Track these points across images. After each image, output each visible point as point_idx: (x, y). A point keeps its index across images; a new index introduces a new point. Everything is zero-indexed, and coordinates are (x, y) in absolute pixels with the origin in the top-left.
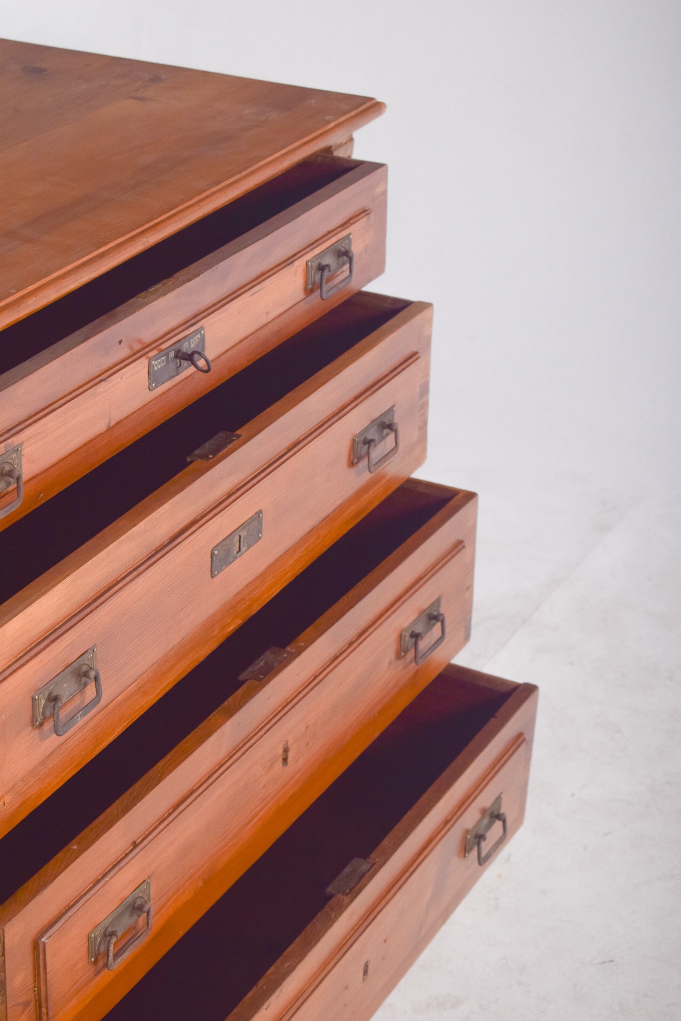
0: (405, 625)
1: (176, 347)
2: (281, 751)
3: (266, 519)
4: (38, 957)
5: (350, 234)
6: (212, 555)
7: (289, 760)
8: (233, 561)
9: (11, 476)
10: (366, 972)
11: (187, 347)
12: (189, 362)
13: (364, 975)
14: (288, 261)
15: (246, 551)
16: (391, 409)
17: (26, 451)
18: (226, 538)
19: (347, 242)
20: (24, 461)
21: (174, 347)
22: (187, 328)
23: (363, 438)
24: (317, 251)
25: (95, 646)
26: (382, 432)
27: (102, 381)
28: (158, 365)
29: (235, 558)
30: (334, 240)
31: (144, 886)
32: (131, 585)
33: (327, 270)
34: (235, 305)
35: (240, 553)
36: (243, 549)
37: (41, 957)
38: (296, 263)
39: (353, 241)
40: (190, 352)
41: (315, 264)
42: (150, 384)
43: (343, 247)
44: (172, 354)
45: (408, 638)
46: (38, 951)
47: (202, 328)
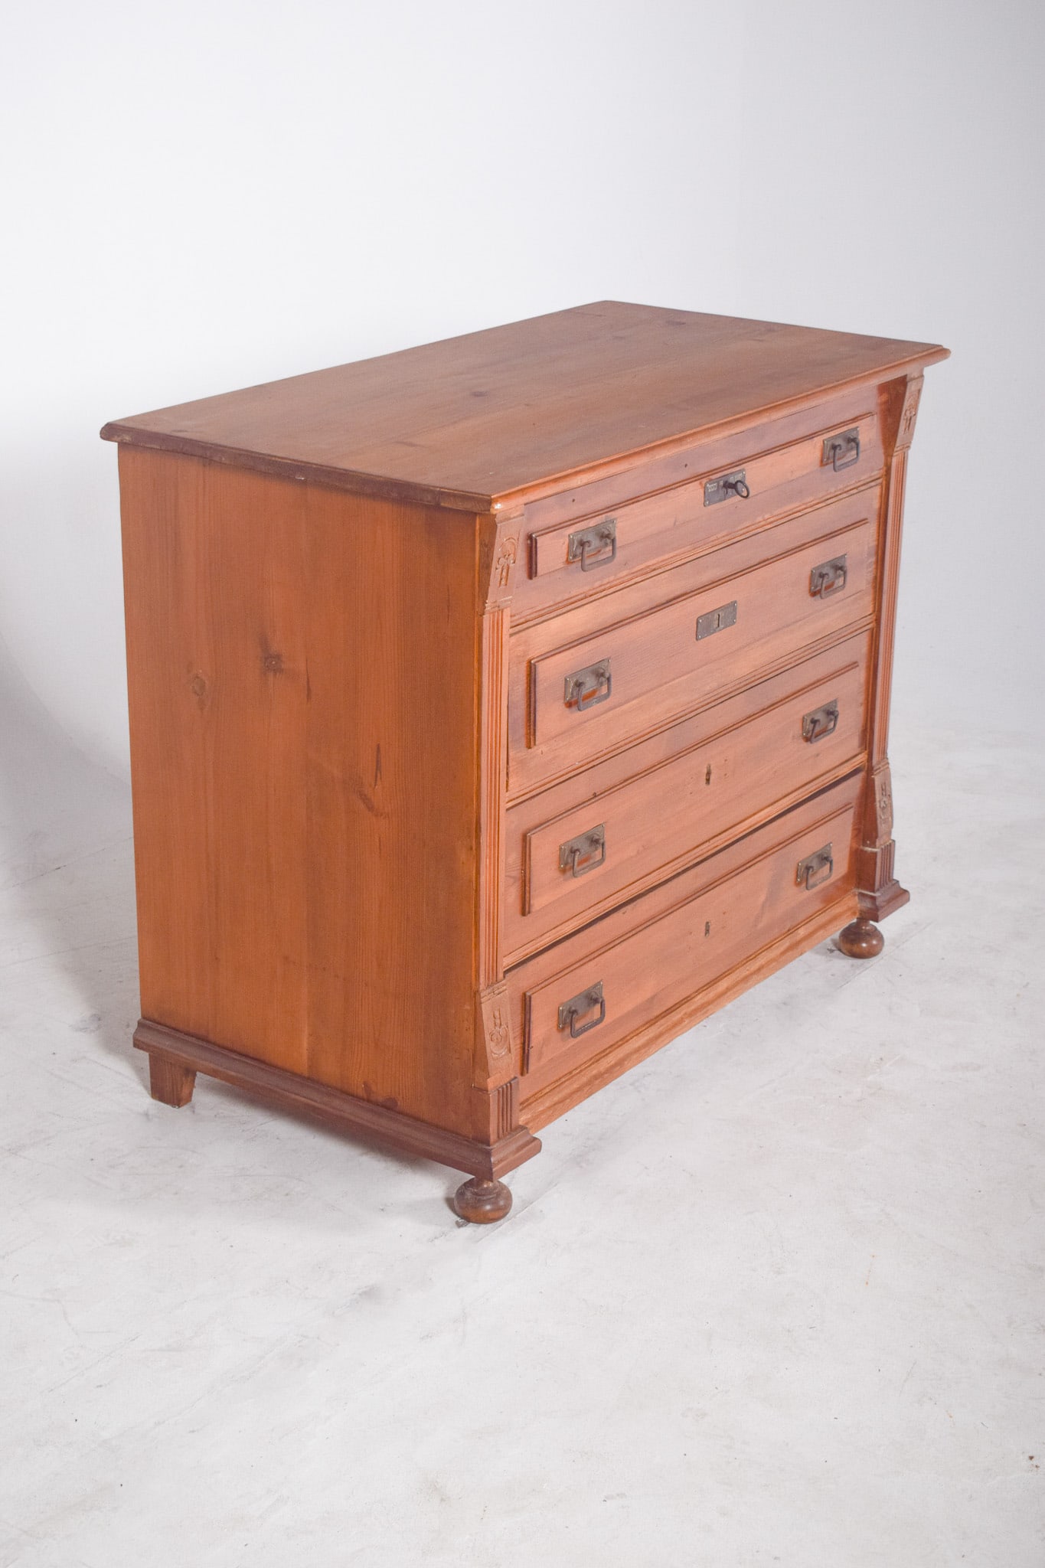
0: (807, 711)
1: (725, 479)
2: (705, 771)
3: (740, 609)
4: (526, 847)
5: (857, 427)
6: (698, 622)
7: (711, 781)
8: (713, 633)
9: (609, 538)
10: (707, 931)
11: (732, 480)
12: (734, 490)
13: (706, 934)
14: (810, 437)
15: (723, 628)
16: (843, 556)
17: (619, 524)
18: (708, 613)
19: (855, 432)
20: (617, 530)
21: (723, 478)
22: (733, 467)
23: (819, 571)
24: (832, 434)
25: (610, 658)
26: (836, 572)
27: (672, 489)
28: (711, 488)
29: (715, 631)
30: (845, 429)
31: (600, 829)
32: (634, 623)
33: (838, 448)
34: (768, 459)
35: (718, 629)
36: (721, 626)
37: (528, 846)
38: (815, 439)
39: (860, 432)
40: (734, 482)
41: (830, 443)
42: (705, 501)
43: (852, 435)
44: (722, 483)
45: (809, 721)
46: (526, 843)
47: (743, 470)
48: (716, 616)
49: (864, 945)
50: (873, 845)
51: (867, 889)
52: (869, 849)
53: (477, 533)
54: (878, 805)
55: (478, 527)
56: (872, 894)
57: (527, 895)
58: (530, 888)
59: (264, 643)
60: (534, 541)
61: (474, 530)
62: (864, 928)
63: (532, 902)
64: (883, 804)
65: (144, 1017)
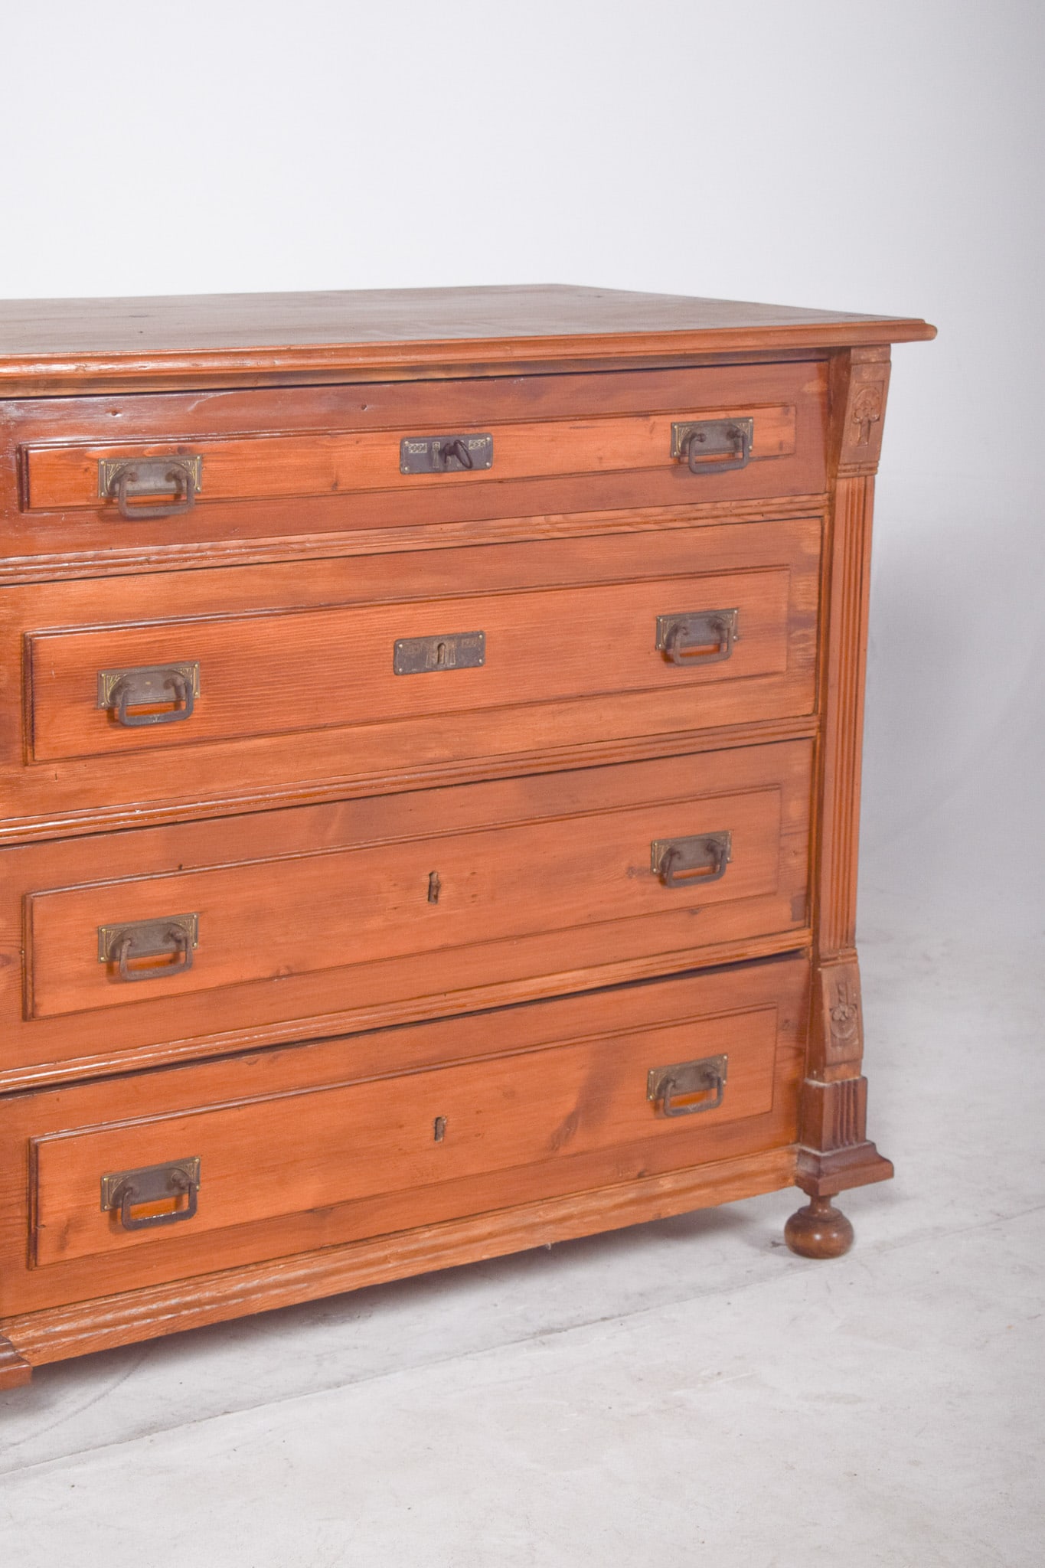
0: (659, 835)
1: (446, 440)
2: (427, 881)
3: (493, 646)
4: (26, 914)
5: (750, 418)
6: (396, 648)
7: (441, 899)
8: (431, 670)
10: (440, 1133)
13: (437, 1137)
14: (643, 414)
15: (455, 668)
16: (729, 611)
17: (209, 464)
18: (419, 639)
21: (443, 438)
22: (466, 427)
23: (676, 623)
24: (692, 418)
28: (417, 448)
29: (435, 669)
30: (722, 416)
31: (193, 920)
33: (697, 438)
35: (439, 668)
36: (449, 663)
38: (653, 418)
39: (755, 427)
41: (685, 430)
42: (402, 466)
43: (735, 427)
44: (438, 445)
45: (664, 852)
46: (26, 908)
47: (490, 435)
48: (436, 645)
49: (818, 1237)
50: (821, 1077)
51: (810, 1144)
52: (815, 1083)
54: (827, 1014)
56: (818, 1153)
57: (29, 988)
58: (33, 976)
60: (24, 455)
62: (820, 1210)
63: (37, 999)
64: (837, 1016)
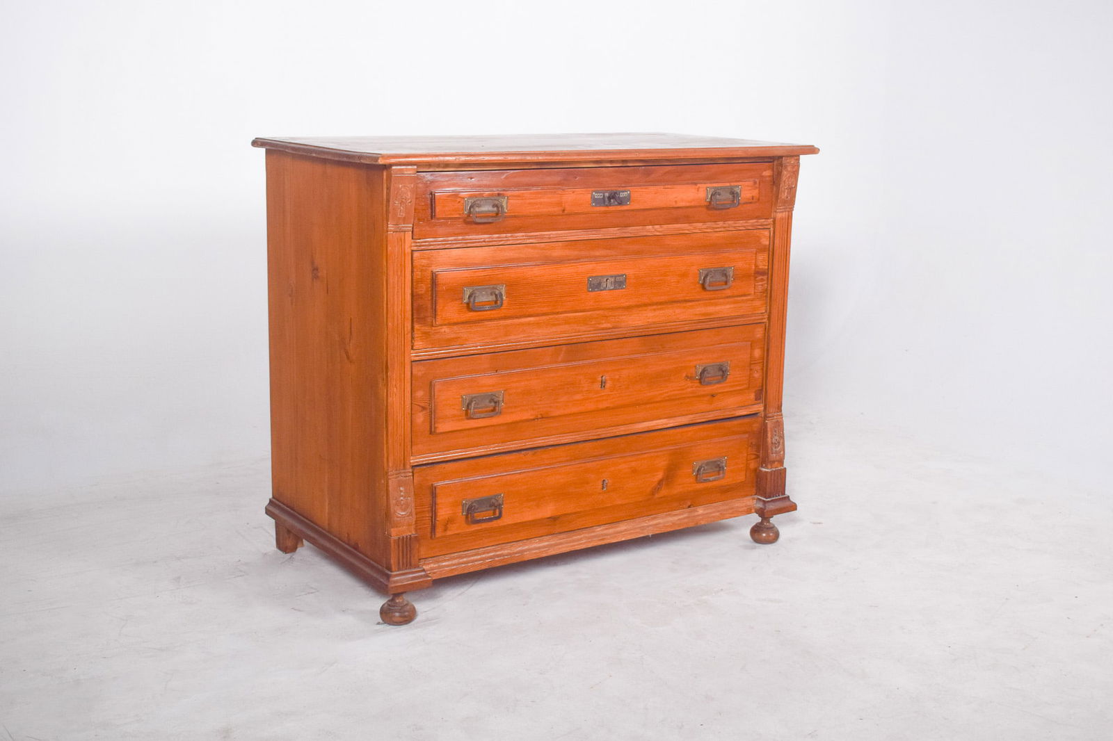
2: (600, 379)
3: (629, 281)
5: (739, 186)
6: (588, 280)
7: (606, 387)
8: (603, 290)
15: (613, 289)
16: (729, 268)
17: (511, 201)
18: (598, 276)
19: (737, 188)
20: (508, 204)
21: (609, 191)
22: (618, 187)
24: (715, 185)
28: (597, 196)
30: (728, 184)
33: (719, 195)
34: (652, 188)
35: (608, 288)
36: (611, 287)
37: (433, 389)
39: (742, 190)
41: (712, 190)
42: (592, 203)
43: (734, 190)
44: (607, 194)
45: (701, 370)
46: (432, 387)
48: (605, 279)
50: (766, 467)
51: (762, 496)
52: (764, 470)
53: (385, 181)
54: (769, 440)
55: (385, 177)
56: (765, 499)
57: (433, 420)
58: (434, 415)
59: (312, 263)
60: (433, 196)
61: (383, 179)
62: (766, 524)
63: (436, 426)
64: (774, 441)
65: (273, 497)
